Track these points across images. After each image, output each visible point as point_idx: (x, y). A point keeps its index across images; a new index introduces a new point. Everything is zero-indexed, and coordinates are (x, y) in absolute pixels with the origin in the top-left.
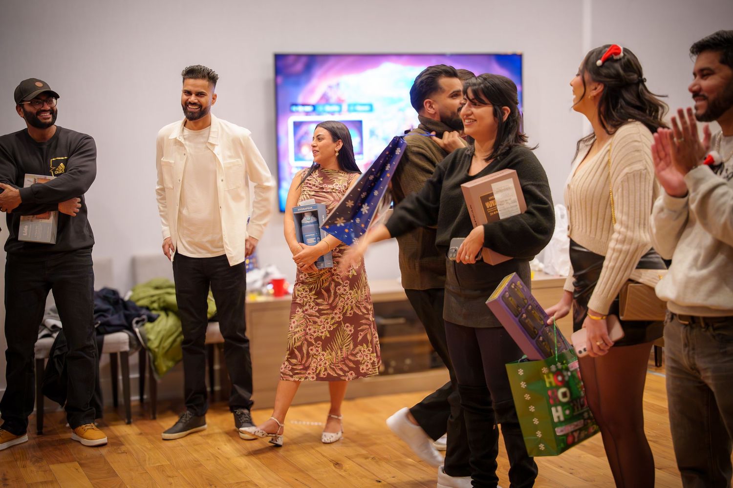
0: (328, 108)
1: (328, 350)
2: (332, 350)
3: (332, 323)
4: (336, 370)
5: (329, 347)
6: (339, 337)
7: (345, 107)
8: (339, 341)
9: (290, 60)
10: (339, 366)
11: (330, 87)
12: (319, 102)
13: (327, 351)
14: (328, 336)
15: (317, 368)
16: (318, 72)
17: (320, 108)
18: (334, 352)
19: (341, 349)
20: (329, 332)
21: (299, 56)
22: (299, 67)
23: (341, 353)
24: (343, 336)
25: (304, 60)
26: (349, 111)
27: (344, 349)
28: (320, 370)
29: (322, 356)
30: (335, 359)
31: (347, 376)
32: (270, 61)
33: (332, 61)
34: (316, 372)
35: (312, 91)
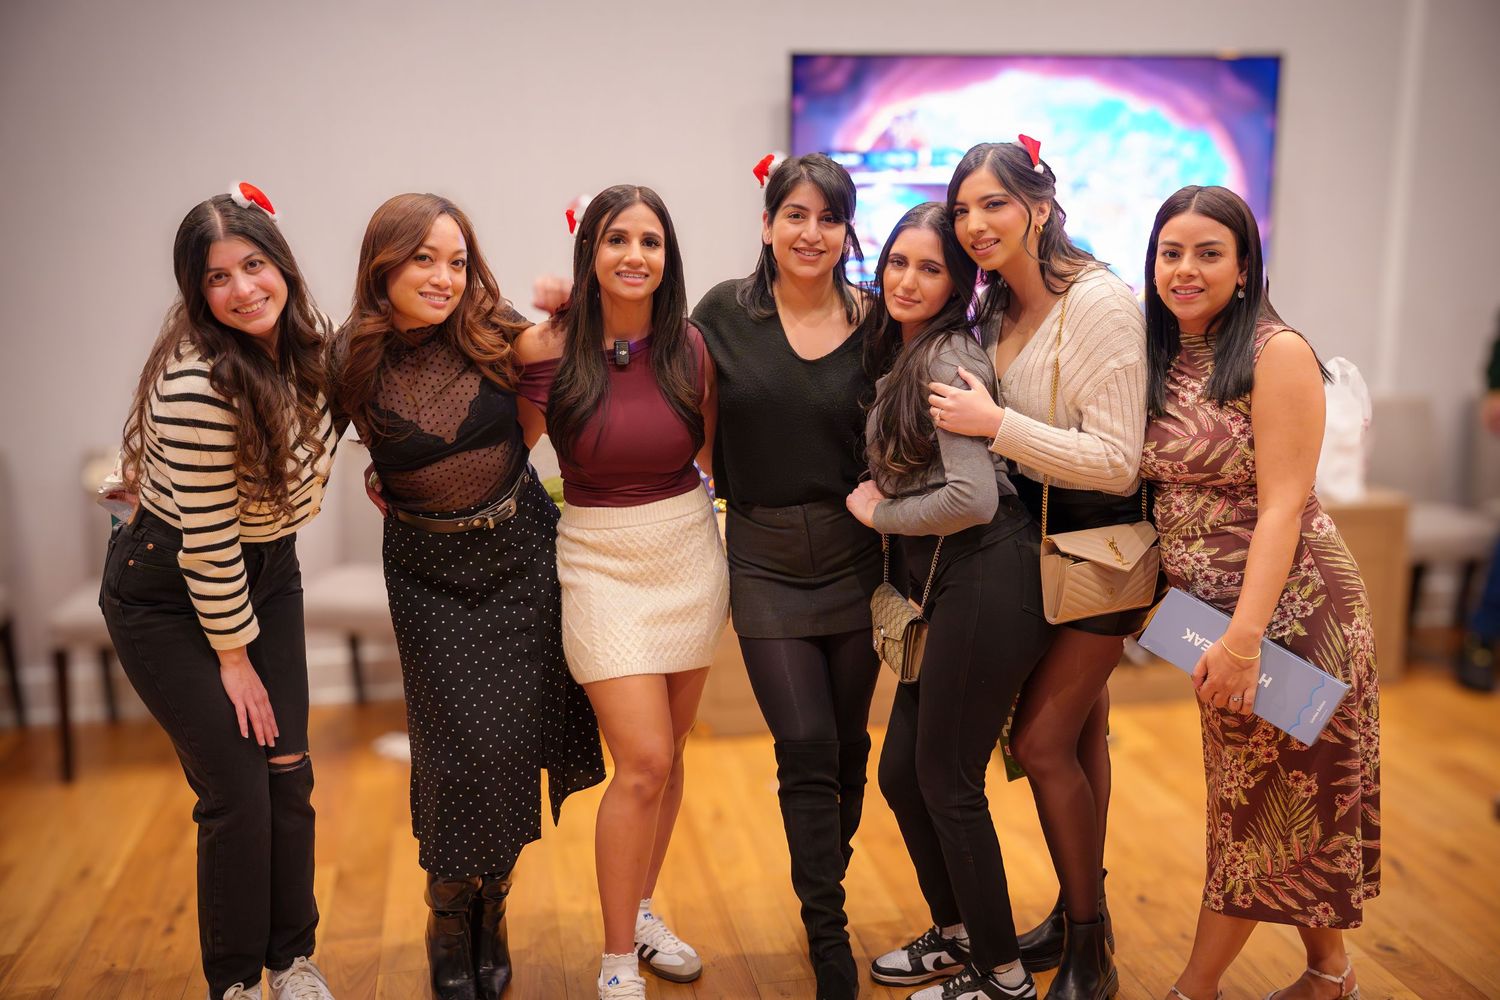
0: (892, 159)
1: (1251, 837)
2: (1260, 838)
3: (1250, 769)
4: (1277, 893)
5: (1252, 829)
6: (1276, 805)
7: (925, 155)
8: (1278, 817)
9: (820, 66)
10: (1283, 884)
11: (898, 119)
12: (874, 149)
13: (1249, 840)
14: (1245, 802)
15: (1225, 879)
16: (875, 88)
17: (875, 160)
18: (1264, 845)
19: (1286, 840)
20: (1246, 792)
21: (837, 59)
22: (837, 78)
23: (1287, 849)
24: (1286, 805)
25: (847, 66)
26: (934, 163)
27: (1294, 839)
28: (1234, 888)
29: (1235, 853)
30: (1269, 863)
31: (1311, 915)
32: (782, 70)
33: (902, 68)
34: (1224, 888)
35: (861, 127)
